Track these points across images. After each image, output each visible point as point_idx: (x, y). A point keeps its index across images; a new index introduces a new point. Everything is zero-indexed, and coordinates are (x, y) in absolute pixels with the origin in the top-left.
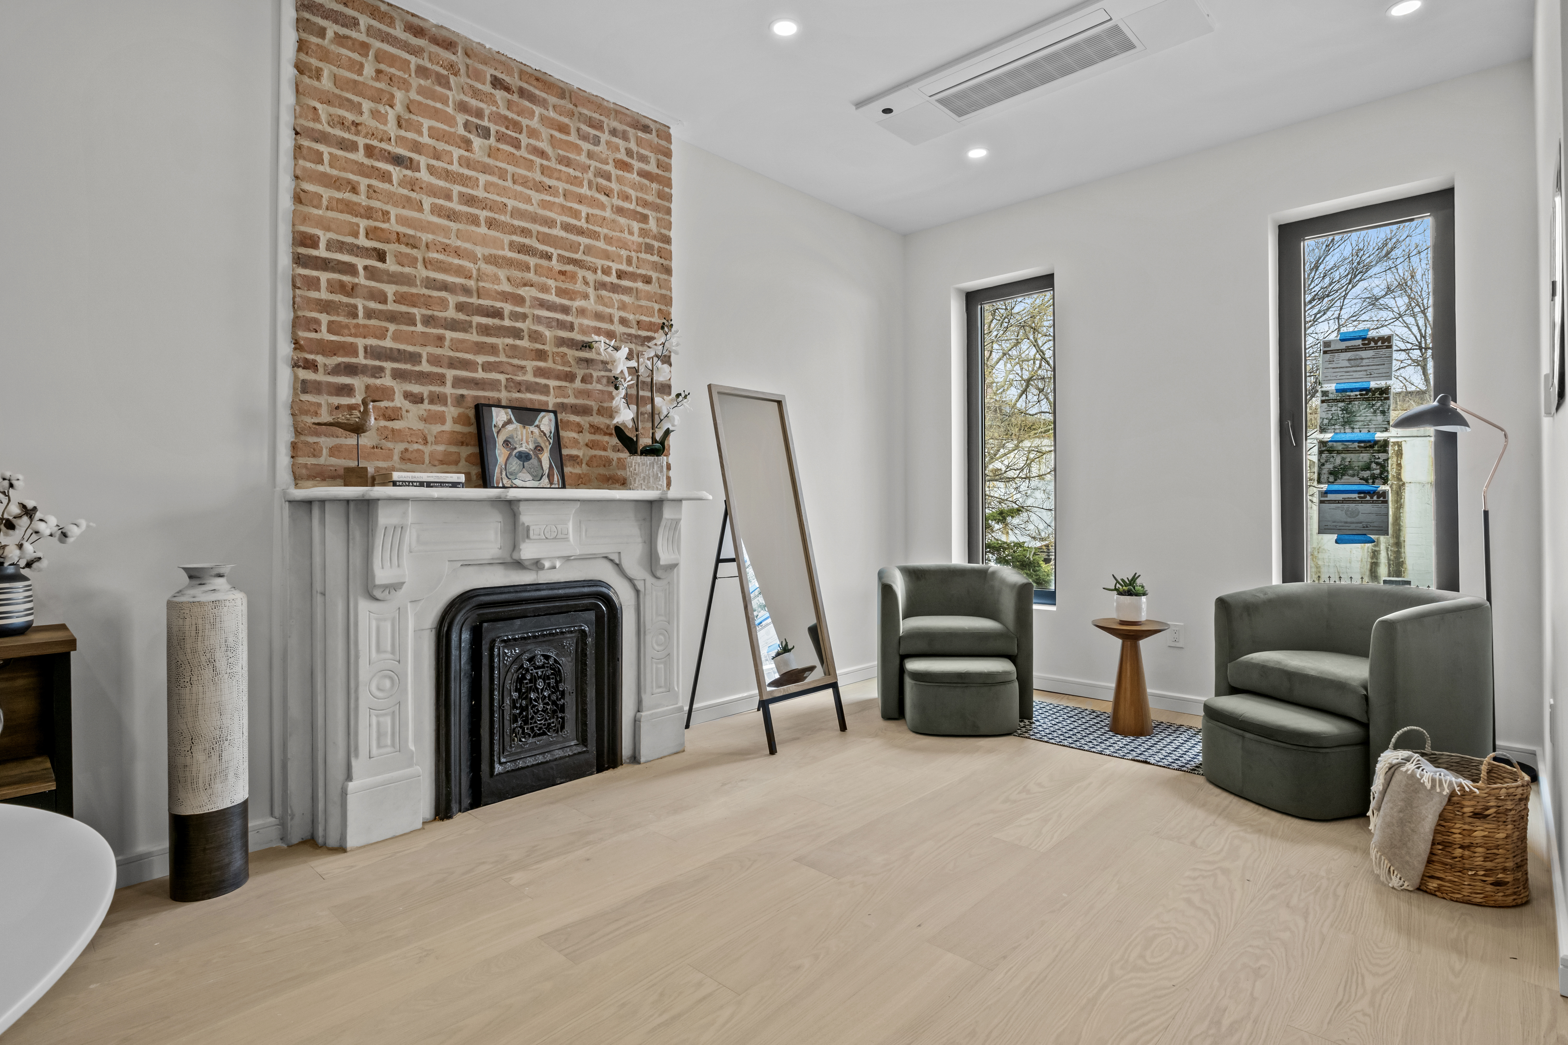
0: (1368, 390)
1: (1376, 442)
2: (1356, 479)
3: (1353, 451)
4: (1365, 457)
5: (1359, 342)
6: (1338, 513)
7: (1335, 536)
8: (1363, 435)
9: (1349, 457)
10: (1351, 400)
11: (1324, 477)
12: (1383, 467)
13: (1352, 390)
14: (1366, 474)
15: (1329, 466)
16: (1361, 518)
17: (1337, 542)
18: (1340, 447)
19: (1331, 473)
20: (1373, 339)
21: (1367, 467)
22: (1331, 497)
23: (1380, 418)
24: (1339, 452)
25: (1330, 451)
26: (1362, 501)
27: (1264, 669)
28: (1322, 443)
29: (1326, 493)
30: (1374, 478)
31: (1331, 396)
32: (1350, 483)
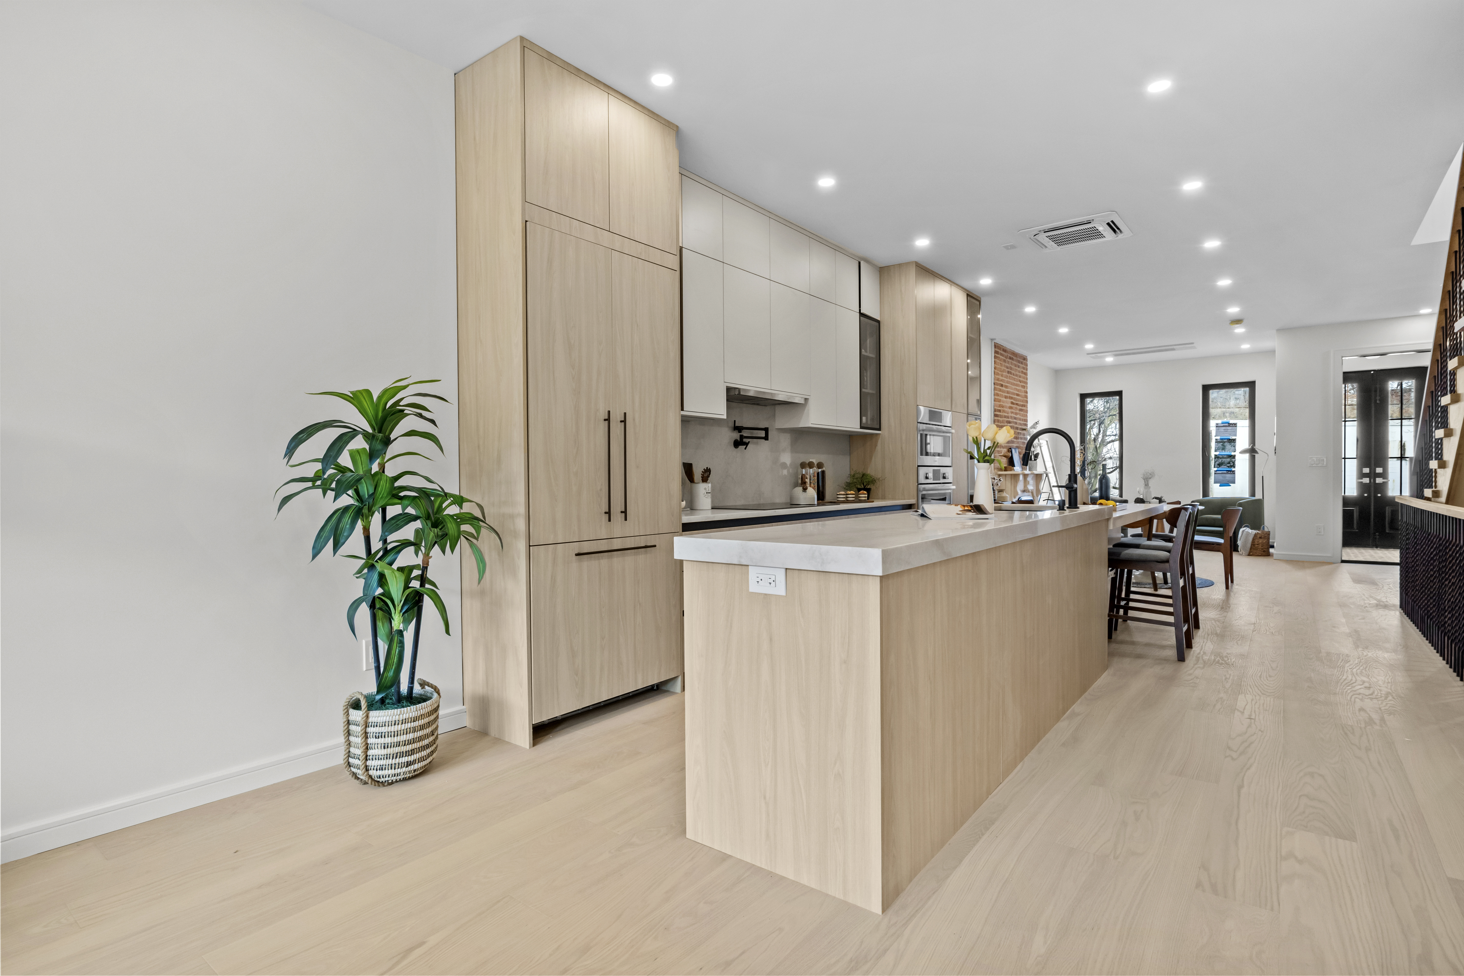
0: (1230, 439)
1: (1232, 455)
2: (1226, 467)
3: (1225, 458)
4: (1228, 460)
5: (1227, 424)
6: (1220, 477)
7: (1219, 484)
8: (1228, 453)
9: (1224, 460)
10: (1225, 442)
11: (1216, 466)
12: (1234, 463)
13: (1225, 439)
14: (1229, 465)
15: (1217, 463)
16: (1227, 478)
17: (1220, 486)
18: (1221, 456)
19: (1218, 465)
20: (1231, 424)
21: (1229, 463)
22: (1218, 472)
23: (1233, 448)
24: (1221, 458)
25: (1218, 458)
26: (1227, 473)
28: (1215, 455)
29: (1217, 471)
30: (1231, 466)
31: (1218, 441)
32: (1224, 468)
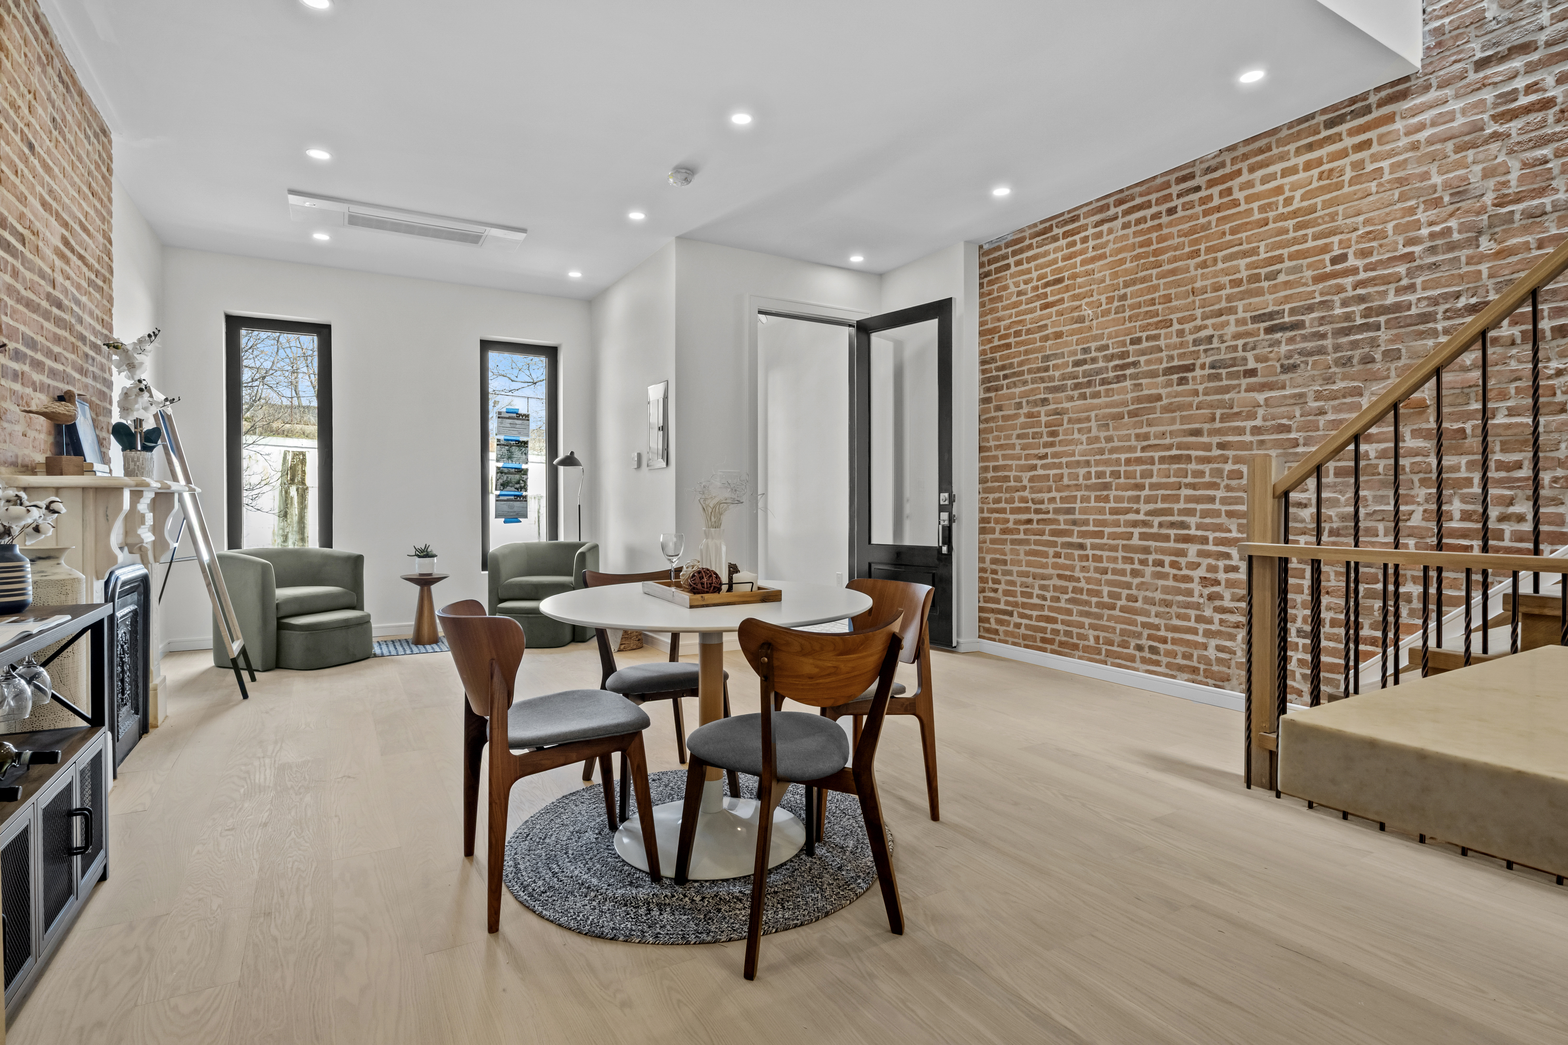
0: (519, 441)
1: (522, 470)
2: (513, 489)
3: (512, 473)
4: (517, 477)
5: (515, 415)
6: (505, 506)
7: (503, 520)
8: (516, 465)
9: (510, 476)
10: (511, 446)
11: (499, 487)
12: (525, 482)
13: (512, 440)
14: (517, 486)
15: (501, 481)
16: (515, 509)
17: (505, 522)
18: (506, 470)
19: (502, 485)
20: (520, 415)
21: (518, 483)
22: (501, 498)
23: (524, 456)
24: (506, 473)
25: (502, 473)
26: (515, 500)
27: (521, 586)
28: (498, 468)
29: (499, 496)
30: (521, 488)
31: (502, 442)
32: (510, 491)
